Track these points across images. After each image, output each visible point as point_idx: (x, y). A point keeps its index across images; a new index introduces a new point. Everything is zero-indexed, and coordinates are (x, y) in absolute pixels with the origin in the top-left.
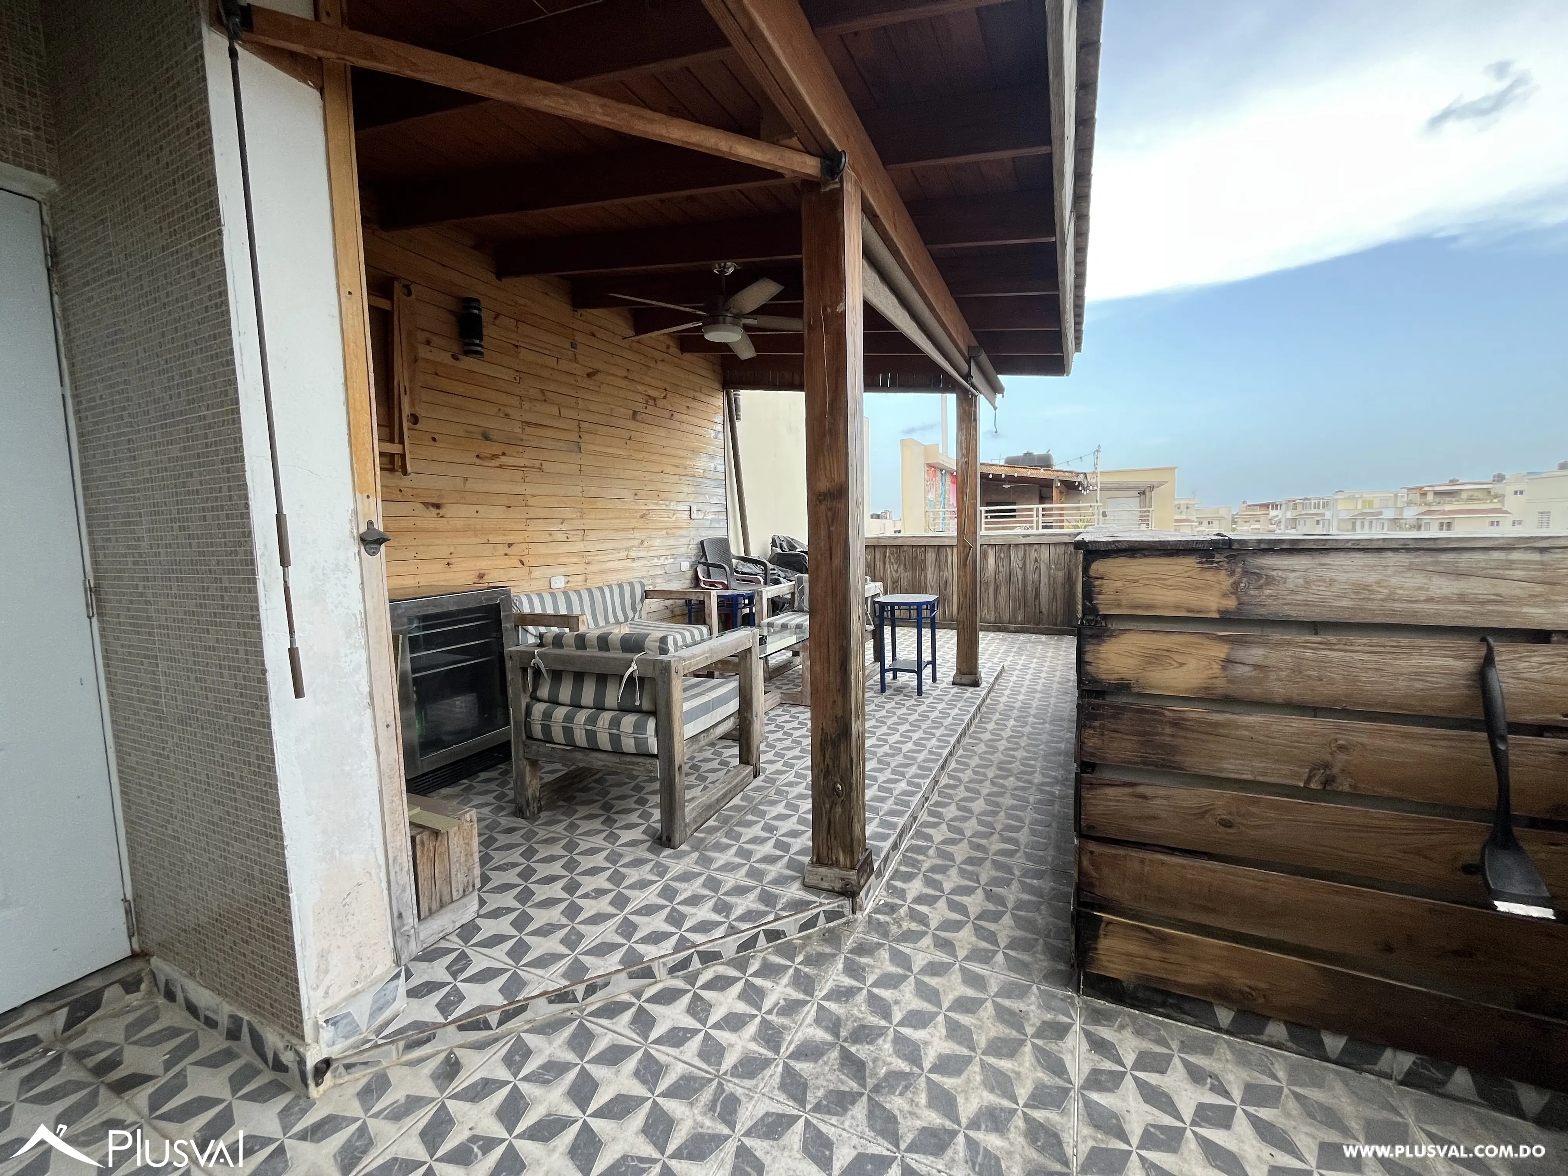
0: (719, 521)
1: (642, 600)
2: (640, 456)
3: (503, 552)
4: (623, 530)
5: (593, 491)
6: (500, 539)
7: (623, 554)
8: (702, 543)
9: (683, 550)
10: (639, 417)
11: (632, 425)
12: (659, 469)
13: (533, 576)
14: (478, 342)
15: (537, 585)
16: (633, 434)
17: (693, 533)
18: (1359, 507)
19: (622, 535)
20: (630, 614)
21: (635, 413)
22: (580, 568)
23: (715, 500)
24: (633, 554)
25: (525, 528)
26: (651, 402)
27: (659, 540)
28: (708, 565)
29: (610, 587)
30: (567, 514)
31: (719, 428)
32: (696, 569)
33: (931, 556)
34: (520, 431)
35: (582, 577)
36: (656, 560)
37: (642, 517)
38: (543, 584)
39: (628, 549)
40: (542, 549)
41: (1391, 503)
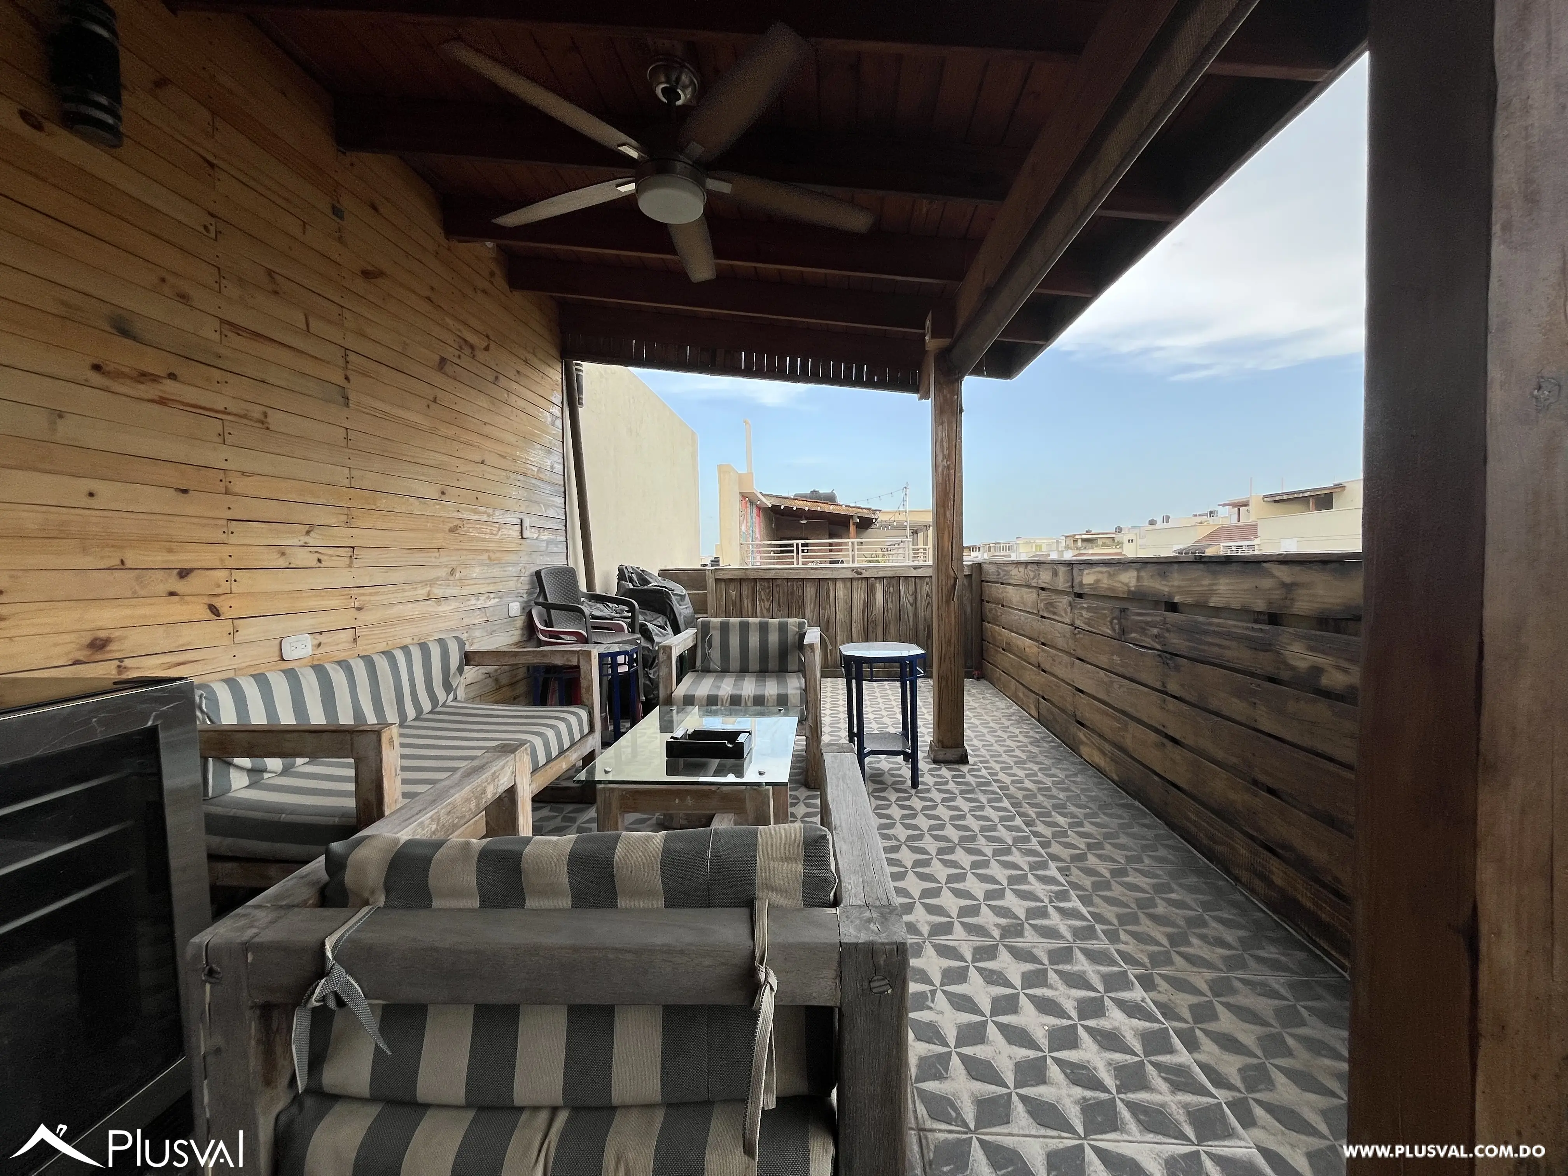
0: (557, 543)
1: (460, 670)
2: (451, 431)
3: (163, 588)
4: (421, 550)
5: (370, 480)
6: (158, 558)
7: (422, 592)
8: (538, 574)
9: (512, 585)
10: (448, 368)
11: (438, 379)
12: (478, 459)
13: (239, 638)
14: (103, 100)
15: (247, 657)
16: (440, 394)
17: (525, 559)
18: (1034, 550)
19: (418, 558)
20: (441, 695)
21: (443, 360)
22: (345, 618)
23: (551, 513)
24: (438, 592)
25: (223, 537)
26: (467, 351)
27: (477, 569)
28: (548, 607)
29: (405, 649)
30: (321, 516)
31: (557, 411)
32: (530, 612)
33: (810, 591)
34: (216, 337)
35: (348, 635)
36: (473, 601)
37: (452, 530)
38: (265, 654)
39: (432, 582)
40: (264, 582)
41: (1054, 546)
